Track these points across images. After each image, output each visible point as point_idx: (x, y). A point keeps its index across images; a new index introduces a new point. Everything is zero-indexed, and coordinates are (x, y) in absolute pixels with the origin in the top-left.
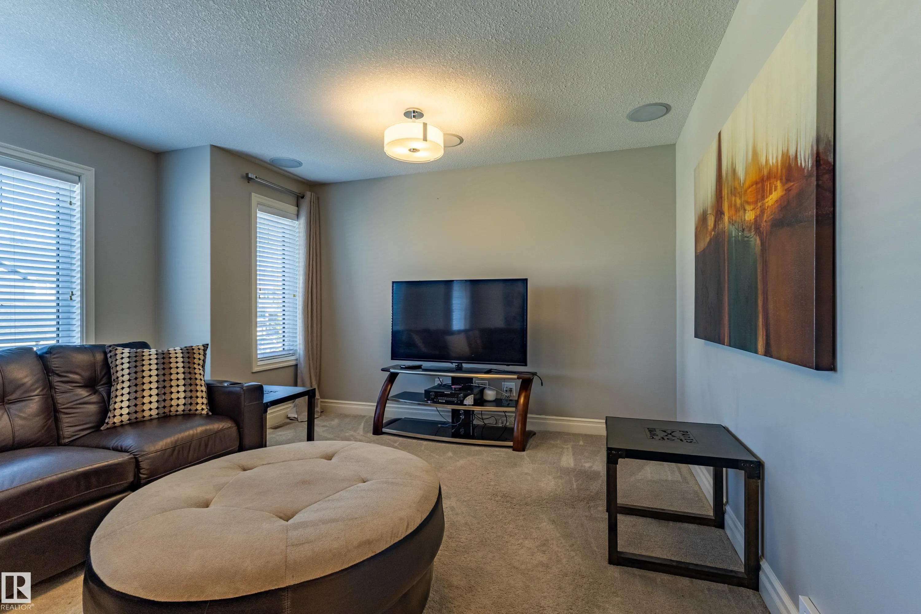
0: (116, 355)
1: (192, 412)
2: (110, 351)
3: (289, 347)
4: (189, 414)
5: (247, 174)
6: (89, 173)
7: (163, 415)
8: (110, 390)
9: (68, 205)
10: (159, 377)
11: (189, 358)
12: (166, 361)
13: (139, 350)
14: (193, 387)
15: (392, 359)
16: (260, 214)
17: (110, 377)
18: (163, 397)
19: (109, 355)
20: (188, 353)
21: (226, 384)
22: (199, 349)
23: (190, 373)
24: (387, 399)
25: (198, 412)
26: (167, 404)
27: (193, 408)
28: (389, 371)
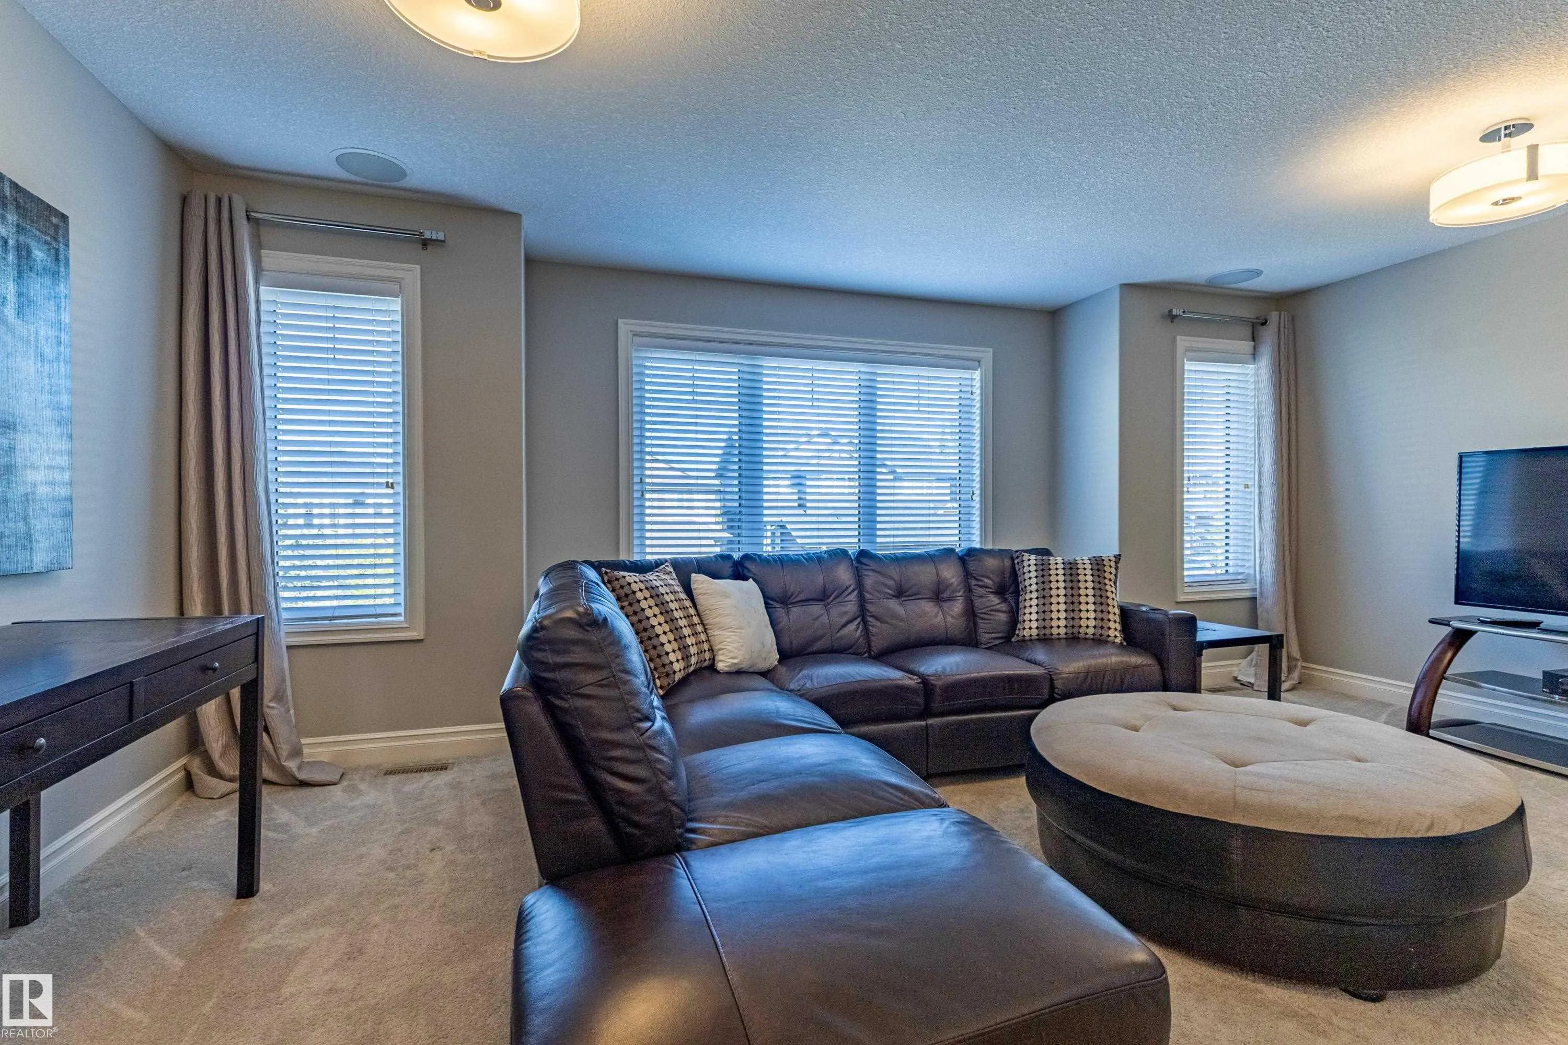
0: (1023, 561)
1: (1103, 638)
2: (1018, 557)
3: (1237, 568)
4: (1100, 640)
5: (1171, 311)
6: (987, 354)
7: (1071, 636)
8: (1018, 599)
9: (969, 396)
10: (1067, 590)
11: (1098, 570)
12: (1073, 571)
13: (1044, 558)
14: (1104, 607)
15: (1457, 602)
16: (1188, 366)
17: (1018, 586)
18: (1072, 615)
19: (1016, 562)
20: (1098, 564)
21: (1144, 609)
22: (1110, 560)
23: (1100, 589)
24: (1443, 677)
25: (1110, 639)
26: (1076, 623)
27: (1105, 633)
28: (1449, 625)
